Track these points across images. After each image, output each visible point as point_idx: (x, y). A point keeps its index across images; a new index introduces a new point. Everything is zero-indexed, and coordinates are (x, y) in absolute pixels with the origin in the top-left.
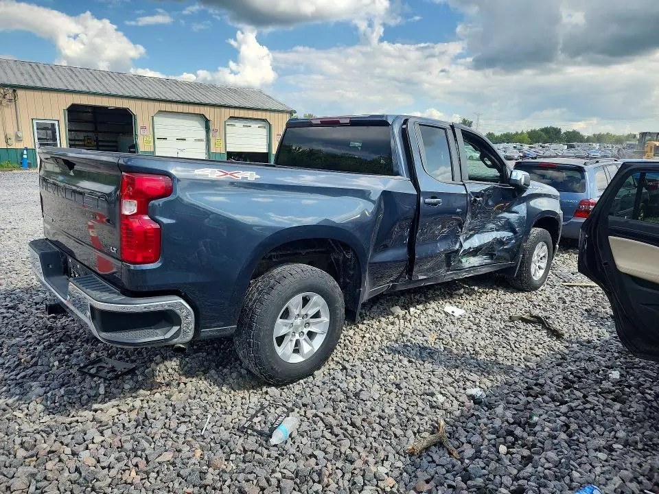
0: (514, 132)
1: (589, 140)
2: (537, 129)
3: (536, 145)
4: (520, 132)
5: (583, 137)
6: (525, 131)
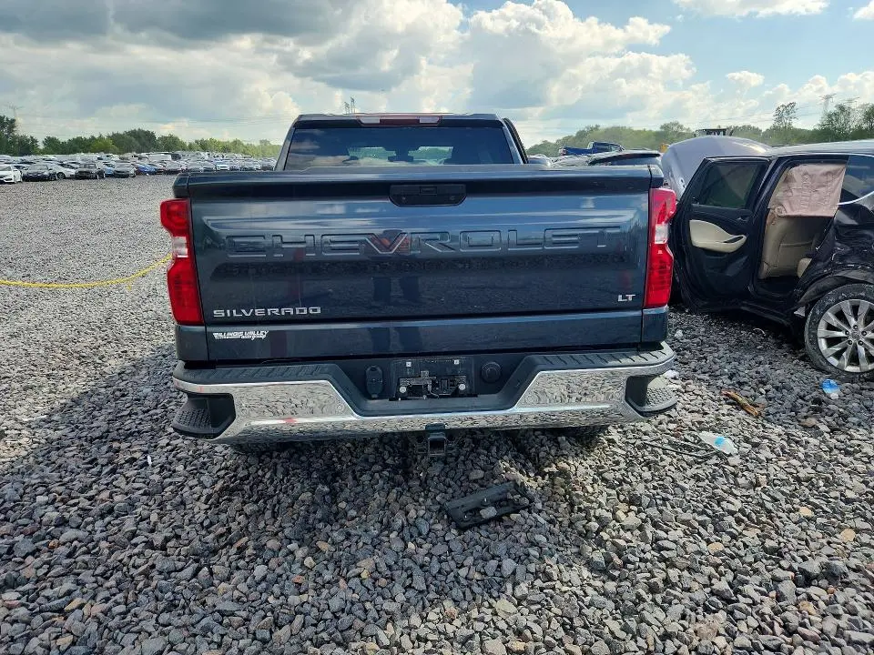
0: (88, 137)
1: (191, 148)
2: (121, 132)
3: (128, 155)
4: (97, 136)
5: (184, 144)
6: (105, 135)
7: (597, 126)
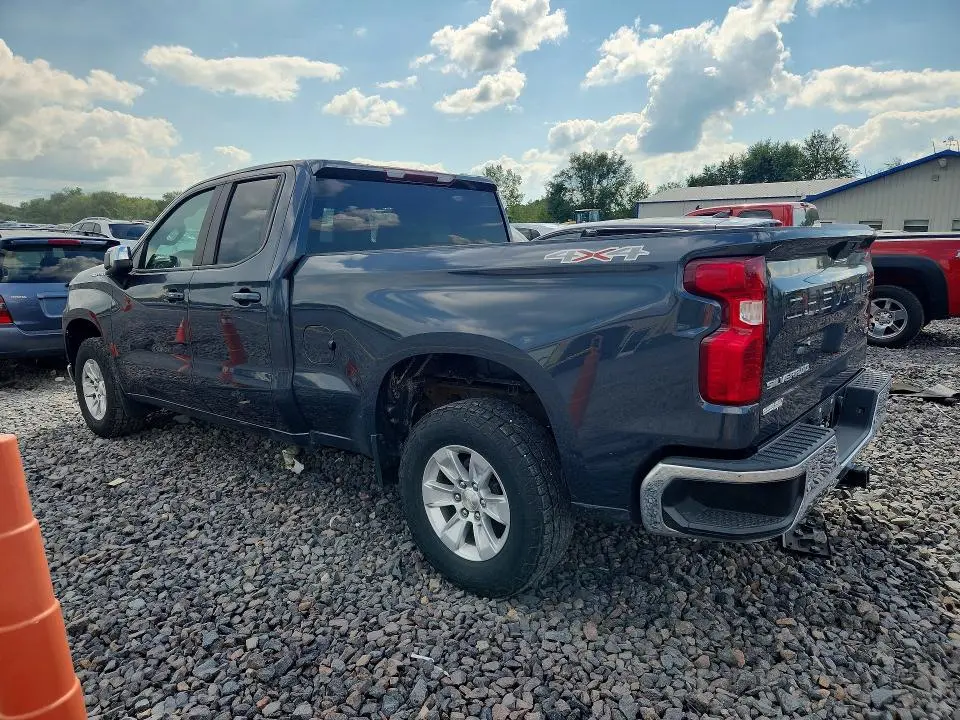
7: (79, 190)
